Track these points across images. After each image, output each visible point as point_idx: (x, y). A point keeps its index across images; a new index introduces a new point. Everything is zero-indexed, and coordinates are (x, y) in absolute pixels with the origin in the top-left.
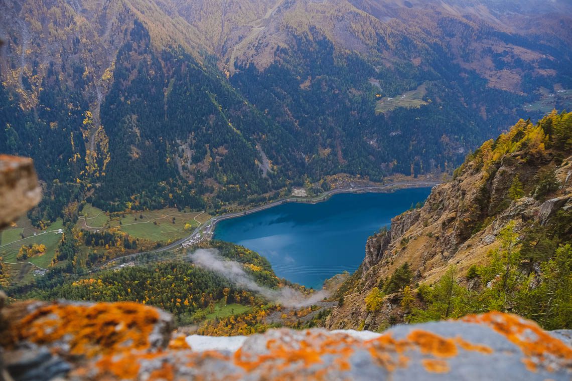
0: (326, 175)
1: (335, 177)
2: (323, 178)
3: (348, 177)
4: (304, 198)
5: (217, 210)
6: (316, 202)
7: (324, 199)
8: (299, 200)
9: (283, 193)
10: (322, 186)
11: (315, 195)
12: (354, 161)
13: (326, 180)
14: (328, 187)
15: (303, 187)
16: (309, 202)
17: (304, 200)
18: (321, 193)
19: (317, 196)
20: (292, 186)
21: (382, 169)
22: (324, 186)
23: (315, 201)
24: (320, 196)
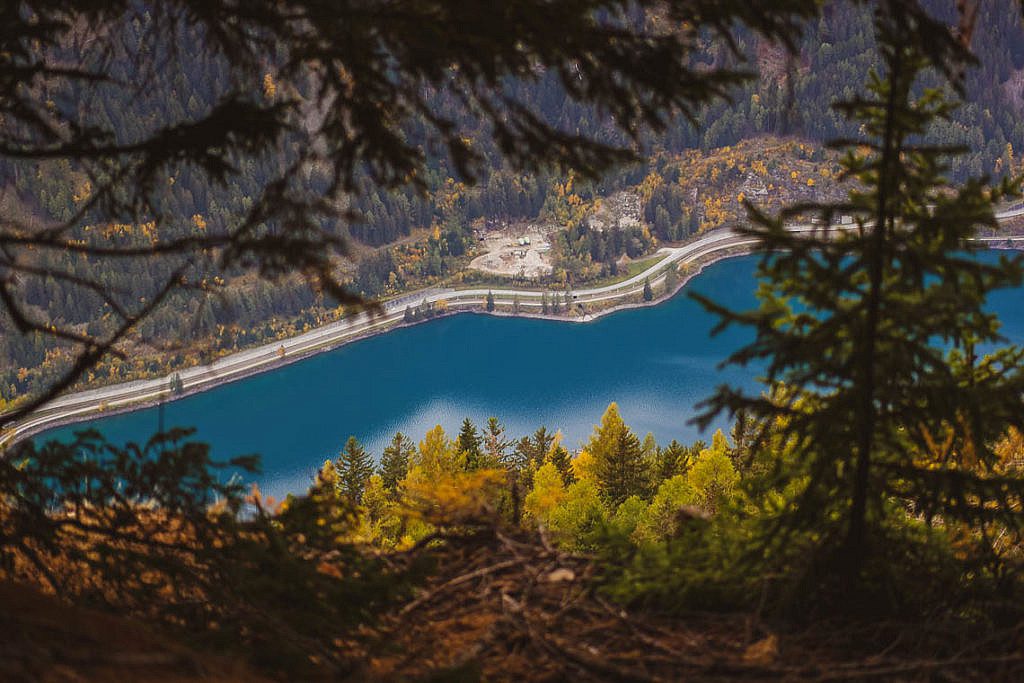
0: (681, 149)
1: (729, 156)
2: (662, 163)
3: (803, 156)
4: (532, 284)
5: (23, 373)
6: (597, 308)
7: (648, 294)
8: (504, 297)
9: (415, 262)
10: (649, 216)
11: (598, 267)
12: (844, 65)
13: (674, 177)
14: (686, 219)
15: (542, 223)
16: (556, 310)
17: (532, 300)
18: (634, 253)
19: (614, 273)
20: (473, 215)
21: (1009, 108)
22: (662, 211)
23: (594, 302)
24: (627, 274)
